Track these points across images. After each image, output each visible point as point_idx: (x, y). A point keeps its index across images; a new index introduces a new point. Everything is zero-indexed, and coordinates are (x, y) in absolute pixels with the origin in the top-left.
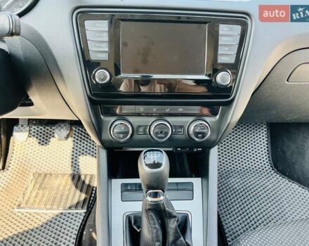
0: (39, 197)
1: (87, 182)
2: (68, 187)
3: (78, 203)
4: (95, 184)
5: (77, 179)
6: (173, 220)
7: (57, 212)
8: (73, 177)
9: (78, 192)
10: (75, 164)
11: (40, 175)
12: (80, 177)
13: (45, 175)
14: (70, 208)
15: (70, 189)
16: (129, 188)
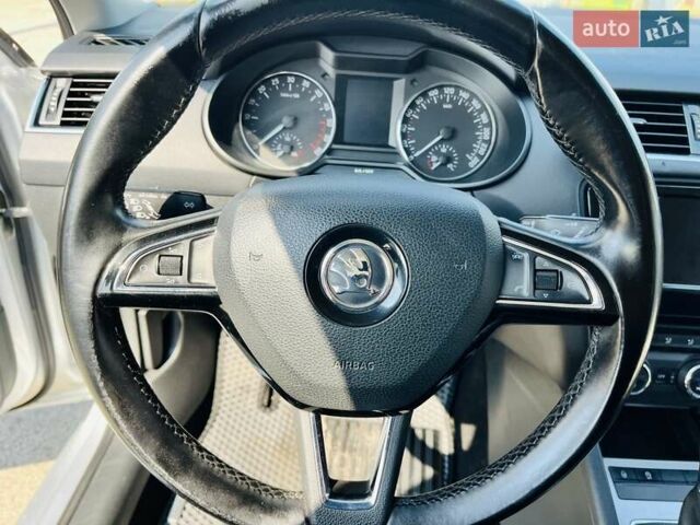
16: (625, 475)
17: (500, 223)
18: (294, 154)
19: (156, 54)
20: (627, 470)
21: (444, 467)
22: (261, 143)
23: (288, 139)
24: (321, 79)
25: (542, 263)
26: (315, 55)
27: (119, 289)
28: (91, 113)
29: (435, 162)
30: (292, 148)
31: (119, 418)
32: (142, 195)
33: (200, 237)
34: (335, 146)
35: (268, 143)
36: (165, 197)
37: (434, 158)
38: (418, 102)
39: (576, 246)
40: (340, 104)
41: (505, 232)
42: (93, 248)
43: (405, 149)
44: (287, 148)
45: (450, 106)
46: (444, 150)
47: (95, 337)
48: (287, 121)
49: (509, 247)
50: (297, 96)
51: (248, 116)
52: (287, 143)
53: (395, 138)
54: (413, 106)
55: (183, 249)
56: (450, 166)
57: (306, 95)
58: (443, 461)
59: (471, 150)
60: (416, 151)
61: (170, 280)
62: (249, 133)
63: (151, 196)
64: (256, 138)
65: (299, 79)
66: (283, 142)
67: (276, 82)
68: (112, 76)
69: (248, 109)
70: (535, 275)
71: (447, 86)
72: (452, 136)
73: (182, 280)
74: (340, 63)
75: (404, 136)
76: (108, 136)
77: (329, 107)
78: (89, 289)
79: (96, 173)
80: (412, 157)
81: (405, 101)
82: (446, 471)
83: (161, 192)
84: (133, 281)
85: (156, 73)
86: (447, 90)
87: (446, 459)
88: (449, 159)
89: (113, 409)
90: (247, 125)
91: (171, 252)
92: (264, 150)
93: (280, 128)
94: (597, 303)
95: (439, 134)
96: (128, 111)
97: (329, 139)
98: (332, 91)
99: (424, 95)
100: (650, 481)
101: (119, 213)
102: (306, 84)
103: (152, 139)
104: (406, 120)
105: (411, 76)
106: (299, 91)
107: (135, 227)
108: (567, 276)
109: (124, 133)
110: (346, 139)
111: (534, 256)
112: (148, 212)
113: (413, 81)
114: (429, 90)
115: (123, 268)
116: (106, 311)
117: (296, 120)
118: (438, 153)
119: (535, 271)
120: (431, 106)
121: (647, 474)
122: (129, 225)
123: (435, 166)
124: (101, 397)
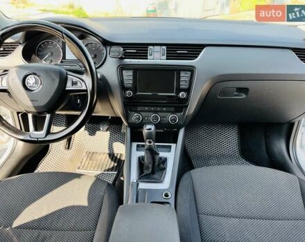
0: (90, 164)
1: (118, 157)
2: (107, 160)
3: (113, 167)
4: (123, 158)
5: (112, 156)
7: (100, 172)
8: (110, 155)
9: (113, 163)
10: (111, 148)
11: (90, 153)
12: (114, 155)
13: (93, 153)
14: (108, 170)
15: (108, 161)
16: (140, 146)
18: (52, 63)
22: (42, 60)
24: (58, 42)
33: (4, 77)
34: (63, 60)
35: (45, 60)
48: (50, 54)
49: (68, 77)
50: (52, 47)
51: (39, 53)
52: (50, 60)
58: (121, 162)
67: (46, 43)
77: (61, 50)
82: (121, 165)
86: (93, 44)
93: (48, 56)
97: (61, 58)
98: (61, 46)
102: (54, 44)
110: (66, 59)
111: (72, 79)
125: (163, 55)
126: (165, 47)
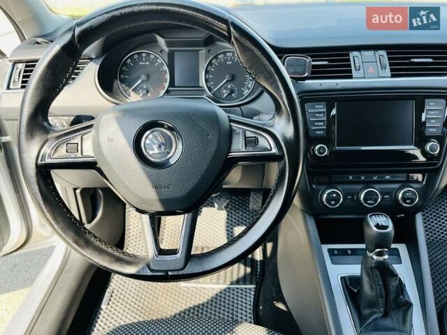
3: (245, 276)
6: (394, 279)
9: (242, 266)
14: (237, 282)
16: (336, 252)
17: (228, 117)
18: (149, 95)
19: (55, 48)
20: (337, 250)
21: (257, 268)
22: (130, 90)
23: (145, 87)
24: (160, 53)
25: (249, 134)
26: (155, 41)
27: (48, 161)
28: (30, 75)
29: (225, 93)
30: (147, 92)
31: (53, 222)
32: (60, 118)
33: (85, 134)
34: (170, 89)
35: (134, 90)
36: (72, 118)
37: (225, 91)
38: (213, 62)
39: (264, 125)
40: (171, 66)
41: (231, 121)
42: (34, 142)
43: (208, 88)
44: (145, 92)
45: (230, 63)
46: (229, 87)
47: (39, 185)
48: (143, 77)
49: (234, 128)
50: (148, 63)
51: (122, 77)
52: (145, 89)
53: (203, 82)
54: (210, 64)
55: (78, 140)
56: (233, 95)
57: (152, 63)
58: (257, 265)
59: (243, 85)
60: (214, 88)
61: (73, 155)
62: (123, 85)
63: (65, 118)
64: (127, 88)
65: (148, 54)
66: (142, 88)
67: (136, 57)
68: (37, 61)
69: (122, 72)
70: (245, 140)
71: (228, 52)
72: (233, 78)
73: (79, 154)
74: (169, 44)
75: (207, 81)
76: (37, 88)
77: (165, 68)
78: (34, 162)
79: (33, 106)
80: (213, 92)
81: (206, 61)
82: (259, 270)
83: (70, 116)
84: (55, 156)
85: (56, 58)
86: (228, 54)
87: (259, 263)
88: (232, 91)
89: (50, 218)
90: (122, 81)
91: (72, 142)
92: (132, 94)
93: (140, 81)
94: (274, 151)
95: (225, 78)
96: (45, 76)
97: (167, 85)
98: (167, 61)
99: (216, 57)
100: (350, 255)
101: (46, 124)
102: (152, 57)
103: (59, 88)
104: (207, 72)
105: (208, 48)
106: (149, 61)
107: (54, 131)
108: (260, 139)
109: (44, 86)
110: (176, 85)
111: (244, 131)
112: (64, 126)
113: (209, 51)
114: (218, 55)
115: (49, 151)
116: (44, 172)
117: (148, 76)
118: (226, 89)
119: (246, 138)
120: (220, 63)
121: (349, 251)
122: (51, 130)
123: (225, 95)
124: (44, 213)
125: (383, 67)
126: (383, 53)
